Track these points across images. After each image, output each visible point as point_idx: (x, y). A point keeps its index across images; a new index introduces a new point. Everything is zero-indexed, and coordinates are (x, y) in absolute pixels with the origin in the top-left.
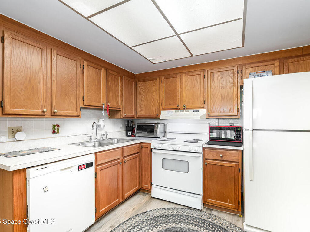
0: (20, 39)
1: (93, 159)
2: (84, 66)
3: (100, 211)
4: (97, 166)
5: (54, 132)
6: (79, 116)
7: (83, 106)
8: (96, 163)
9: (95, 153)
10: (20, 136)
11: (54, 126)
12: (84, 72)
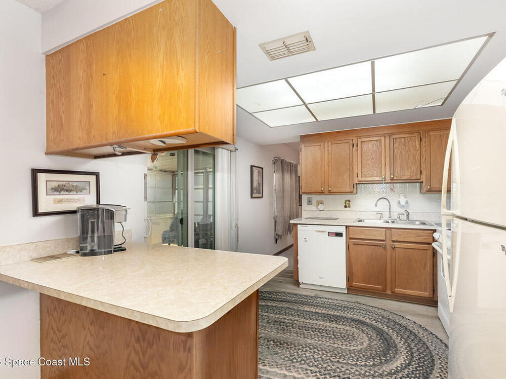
0: (308, 145)
1: (342, 230)
2: (357, 144)
3: (354, 283)
4: (349, 238)
5: (345, 206)
6: (352, 192)
7: (357, 182)
8: (349, 236)
9: (346, 226)
10: (321, 207)
11: (346, 201)
12: (357, 150)
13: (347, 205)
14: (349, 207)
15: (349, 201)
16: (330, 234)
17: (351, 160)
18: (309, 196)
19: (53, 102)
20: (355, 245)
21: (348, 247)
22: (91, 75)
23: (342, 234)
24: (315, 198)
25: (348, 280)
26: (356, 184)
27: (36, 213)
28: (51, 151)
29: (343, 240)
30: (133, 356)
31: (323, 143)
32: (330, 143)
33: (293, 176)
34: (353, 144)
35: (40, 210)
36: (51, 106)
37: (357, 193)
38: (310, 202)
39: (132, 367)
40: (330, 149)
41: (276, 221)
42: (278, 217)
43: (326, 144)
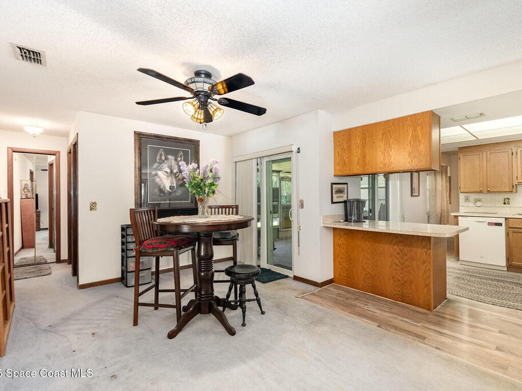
0: (466, 155)
1: (502, 221)
2: (517, 152)
3: (514, 263)
4: (508, 228)
5: (505, 203)
6: (512, 192)
7: (517, 184)
8: (509, 225)
9: (506, 218)
10: (479, 204)
11: (505, 199)
12: (517, 157)
13: (506, 203)
14: (509, 204)
15: (508, 199)
16: (490, 224)
17: (510, 166)
18: (466, 195)
19: (338, 153)
20: (514, 233)
21: (507, 234)
22: (365, 143)
23: (502, 224)
24: (473, 197)
25: (508, 260)
26: (516, 185)
27: (333, 203)
28: (336, 174)
29: (502, 229)
30: (395, 260)
31: (481, 153)
32: (488, 152)
33: (444, 177)
34: (513, 153)
35: (334, 201)
36: (337, 154)
37: (516, 192)
38: (467, 199)
39: (394, 265)
40: (488, 157)
41: (429, 216)
42: (431, 213)
43: (485, 153)
